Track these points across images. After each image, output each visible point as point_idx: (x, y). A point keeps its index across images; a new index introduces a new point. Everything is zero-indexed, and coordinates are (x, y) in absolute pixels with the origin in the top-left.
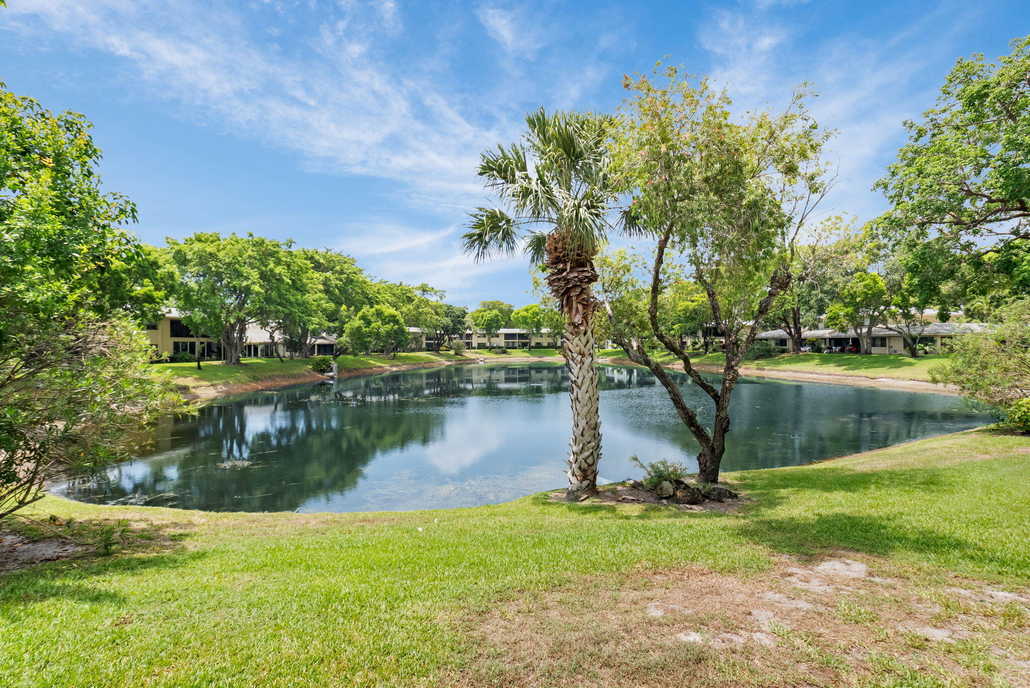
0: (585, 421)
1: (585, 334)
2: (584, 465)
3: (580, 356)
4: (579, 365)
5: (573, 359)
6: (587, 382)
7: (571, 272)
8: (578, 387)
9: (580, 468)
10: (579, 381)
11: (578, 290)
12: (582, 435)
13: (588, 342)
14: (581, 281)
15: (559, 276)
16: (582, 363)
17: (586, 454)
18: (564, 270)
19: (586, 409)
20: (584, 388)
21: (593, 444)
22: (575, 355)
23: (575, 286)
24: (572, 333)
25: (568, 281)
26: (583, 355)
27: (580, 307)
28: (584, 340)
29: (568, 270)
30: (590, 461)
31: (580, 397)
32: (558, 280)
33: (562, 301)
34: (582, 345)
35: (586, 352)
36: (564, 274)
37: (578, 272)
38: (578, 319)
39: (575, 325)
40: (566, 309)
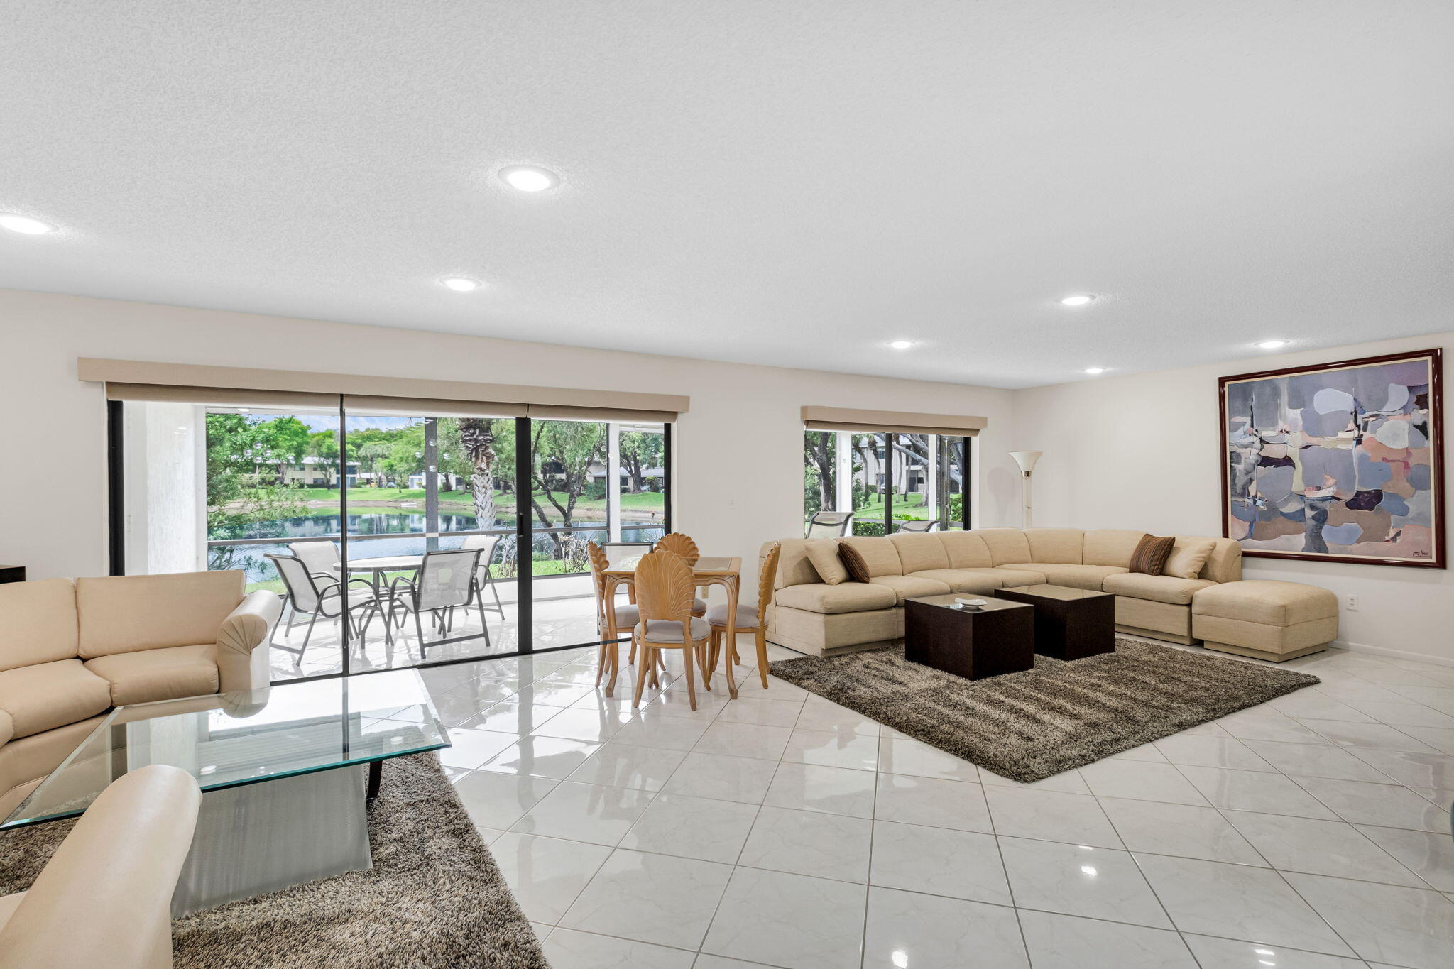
1: (487, 475)
3: (484, 489)
4: (483, 495)
5: (479, 491)
6: (489, 505)
7: (480, 435)
8: (482, 508)
10: (483, 505)
11: (484, 447)
13: (489, 480)
14: (485, 441)
15: (471, 438)
16: (486, 493)
18: (472, 435)
19: (488, 523)
20: (487, 509)
22: (480, 488)
23: (482, 445)
24: (479, 475)
25: (476, 441)
27: (484, 458)
29: (477, 434)
31: (483, 515)
32: (470, 440)
33: (472, 453)
34: (485, 482)
35: (488, 488)
36: (474, 437)
37: (483, 436)
38: (484, 466)
39: (481, 469)
40: (474, 459)
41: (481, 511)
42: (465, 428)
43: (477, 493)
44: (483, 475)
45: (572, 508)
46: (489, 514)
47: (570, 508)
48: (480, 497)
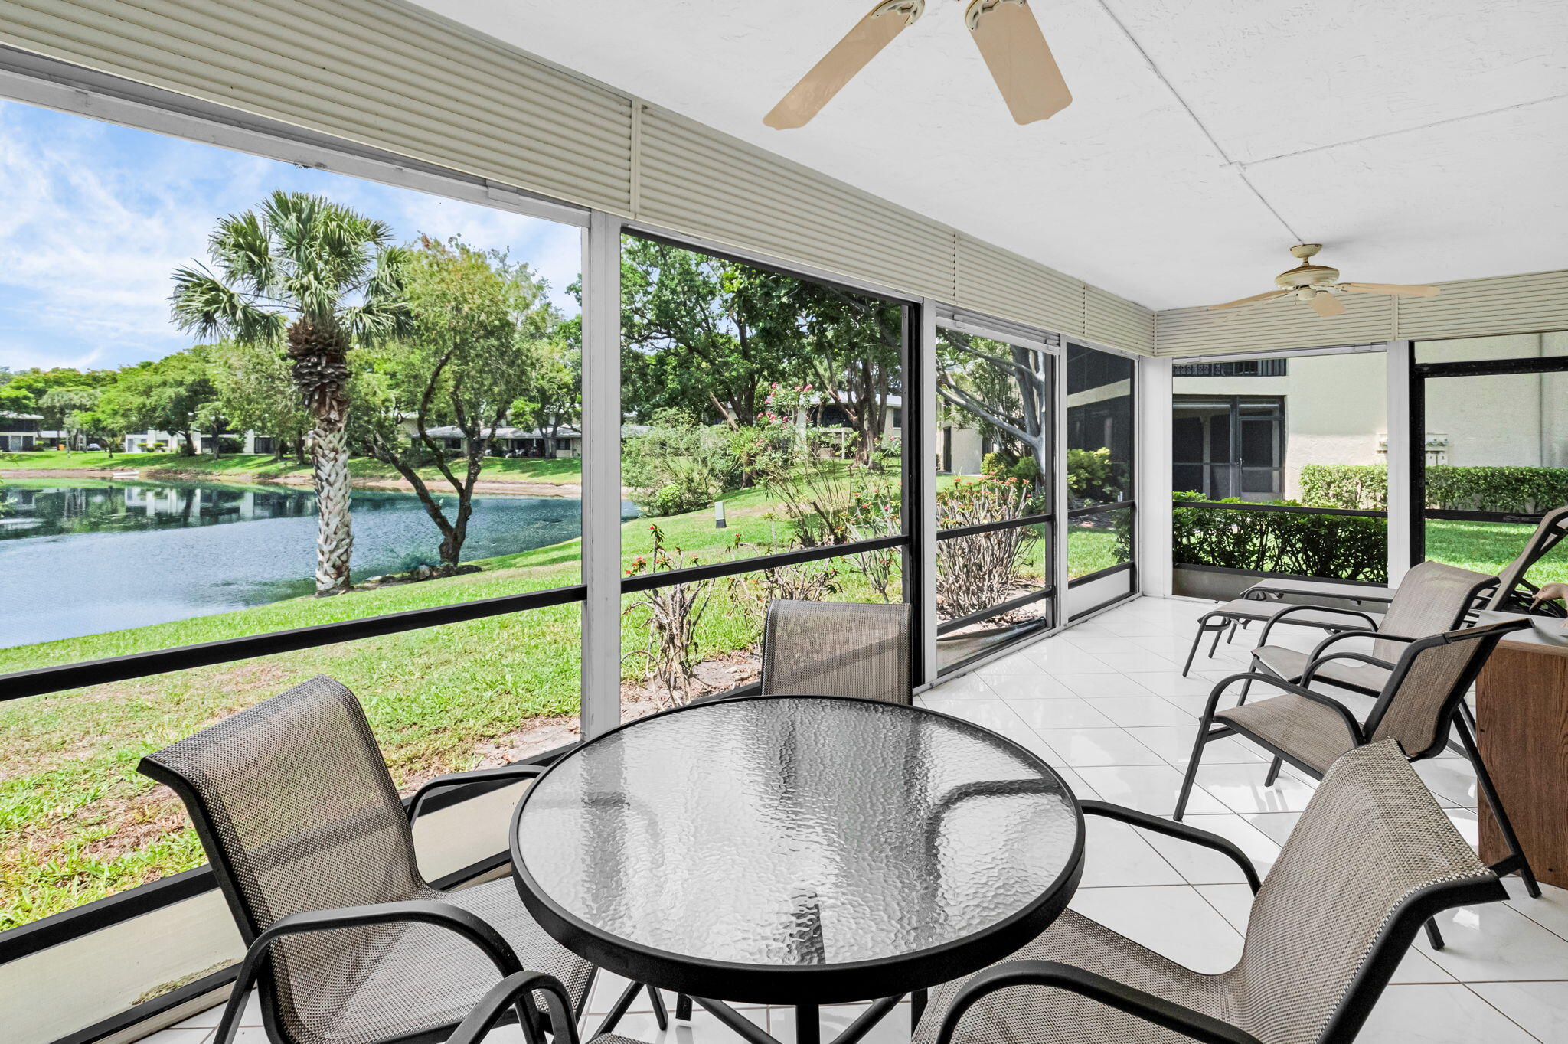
0: (338, 519)
1: (339, 431)
2: (338, 563)
3: (334, 454)
4: (332, 463)
5: (324, 456)
6: (341, 479)
7: (327, 367)
9: (334, 566)
10: (331, 479)
11: (334, 386)
12: (335, 533)
13: (341, 439)
14: (337, 377)
16: (336, 460)
17: (341, 551)
18: (315, 365)
19: (339, 507)
20: (337, 486)
21: (348, 541)
22: (327, 452)
23: (332, 382)
24: (325, 430)
25: (322, 375)
26: (336, 452)
27: (334, 403)
28: (338, 436)
29: (323, 365)
30: (344, 558)
31: (331, 496)
32: (311, 374)
33: (312, 396)
34: (335, 442)
35: (340, 450)
36: (319, 368)
37: (333, 368)
38: (334, 415)
39: (329, 421)
40: (315, 405)
41: (327, 488)
42: (300, 355)
43: (321, 459)
44: (332, 431)
45: (475, 480)
46: (342, 492)
47: (471, 481)
48: (327, 467)
